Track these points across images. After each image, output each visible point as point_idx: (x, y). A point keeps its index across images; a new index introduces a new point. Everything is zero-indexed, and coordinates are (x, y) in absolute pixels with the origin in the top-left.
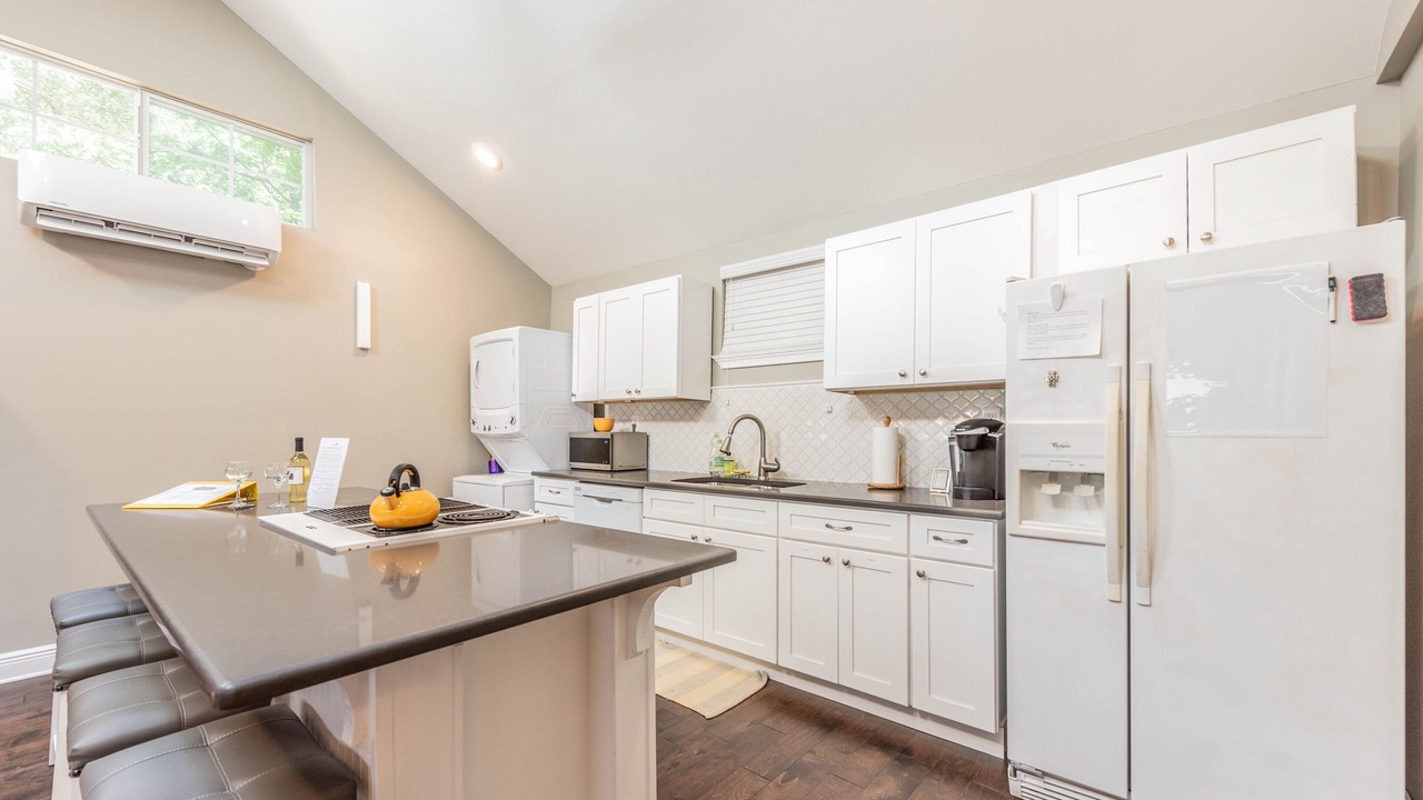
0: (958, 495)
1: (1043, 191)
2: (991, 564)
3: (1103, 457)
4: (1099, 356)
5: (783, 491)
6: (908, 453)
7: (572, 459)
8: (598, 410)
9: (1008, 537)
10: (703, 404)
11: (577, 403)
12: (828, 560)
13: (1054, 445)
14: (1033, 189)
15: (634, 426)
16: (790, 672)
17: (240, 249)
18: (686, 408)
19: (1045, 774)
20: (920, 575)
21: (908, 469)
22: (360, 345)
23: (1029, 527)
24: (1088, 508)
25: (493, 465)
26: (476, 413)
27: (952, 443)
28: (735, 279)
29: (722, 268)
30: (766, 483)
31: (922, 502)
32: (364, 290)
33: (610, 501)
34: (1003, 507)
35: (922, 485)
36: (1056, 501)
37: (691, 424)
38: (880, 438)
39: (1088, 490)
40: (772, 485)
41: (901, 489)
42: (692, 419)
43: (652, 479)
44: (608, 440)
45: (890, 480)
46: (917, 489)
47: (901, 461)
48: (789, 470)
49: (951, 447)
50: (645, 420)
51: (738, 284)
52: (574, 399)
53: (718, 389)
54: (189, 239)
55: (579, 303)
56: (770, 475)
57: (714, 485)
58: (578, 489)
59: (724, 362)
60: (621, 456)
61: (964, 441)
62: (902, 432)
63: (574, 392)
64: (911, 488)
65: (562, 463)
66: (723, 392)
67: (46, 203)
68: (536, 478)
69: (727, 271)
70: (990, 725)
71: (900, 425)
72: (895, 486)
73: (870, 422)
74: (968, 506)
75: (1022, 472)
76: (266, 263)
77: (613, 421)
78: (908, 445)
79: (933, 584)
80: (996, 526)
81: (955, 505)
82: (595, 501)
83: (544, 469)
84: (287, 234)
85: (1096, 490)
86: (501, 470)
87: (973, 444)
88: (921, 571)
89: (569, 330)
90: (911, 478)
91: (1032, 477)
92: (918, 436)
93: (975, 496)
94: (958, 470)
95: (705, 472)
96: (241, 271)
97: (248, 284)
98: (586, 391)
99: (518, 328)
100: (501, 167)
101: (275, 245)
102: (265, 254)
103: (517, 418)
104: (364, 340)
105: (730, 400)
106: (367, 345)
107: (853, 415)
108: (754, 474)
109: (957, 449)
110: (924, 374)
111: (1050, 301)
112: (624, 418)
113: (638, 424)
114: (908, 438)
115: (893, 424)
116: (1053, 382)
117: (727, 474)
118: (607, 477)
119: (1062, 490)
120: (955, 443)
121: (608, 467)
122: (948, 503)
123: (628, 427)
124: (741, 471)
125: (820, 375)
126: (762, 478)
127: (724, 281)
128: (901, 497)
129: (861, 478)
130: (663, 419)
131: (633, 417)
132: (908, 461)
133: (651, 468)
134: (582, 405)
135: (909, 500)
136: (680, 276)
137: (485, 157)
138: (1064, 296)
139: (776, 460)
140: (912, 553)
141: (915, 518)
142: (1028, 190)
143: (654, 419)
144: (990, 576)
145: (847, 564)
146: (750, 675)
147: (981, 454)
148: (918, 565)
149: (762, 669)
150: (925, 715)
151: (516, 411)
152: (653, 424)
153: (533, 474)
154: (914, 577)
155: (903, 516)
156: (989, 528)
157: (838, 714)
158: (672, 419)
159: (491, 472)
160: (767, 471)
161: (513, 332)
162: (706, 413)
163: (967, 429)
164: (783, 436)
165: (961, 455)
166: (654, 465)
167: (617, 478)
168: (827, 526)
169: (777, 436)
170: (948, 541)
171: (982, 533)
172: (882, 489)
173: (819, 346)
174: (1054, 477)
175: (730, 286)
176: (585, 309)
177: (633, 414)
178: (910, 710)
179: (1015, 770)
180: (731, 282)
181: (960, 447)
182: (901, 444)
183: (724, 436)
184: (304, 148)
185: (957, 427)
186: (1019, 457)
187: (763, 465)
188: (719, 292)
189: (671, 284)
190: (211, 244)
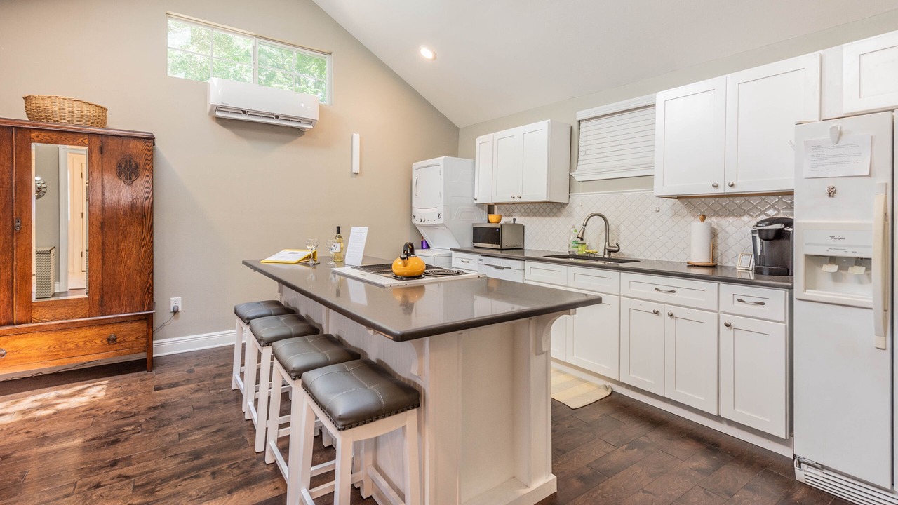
0: (758, 272)
1: (829, 53)
2: (783, 320)
3: (870, 247)
4: (869, 176)
5: (621, 265)
6: (719, 241)
7: (475, 241)
8: (490, 209)
9: (795, 301)
10: (563, 205)
11: (477, 205)
12: (657, 312)
13: (832, 237)
14: (821, 52)
15: (514, 220)
16: (628, 387)
17: (299, 120)
18: (552, 208)
19: (823, 467)
20: (727, 325)
21: (719, 253)
22: (354, 171)
23: (811, 294)
24: (861, 282)
25: (424, 243)
26: (415, 211)
27: (755, 235)
28: (587, 120)
29: (577, 113)
30: (609, 260)
31: (730, 276)
32: (357, 137)
33: (502, 268)
34: (792, 281)
35: (730, 264)
36: (835, 277)
37: (555, 218)
38: (696, 232)
39: (860, 270)
40: (614, 261)
41: (714, 267)
42: (555, 215)
43: (527, 255)
44: (499, 229)
45: (704, 260)
46: (726, 267)
47: (713, 247)
48: (626, 251)
49: (754, 238)
50: (522, 215)
51: (589, 123)
52: (476, 202)
53: (574, 195)
54: (277, 117)
55: (479, 139)
56: (612, 254)
57: (572, 260)
58: (481, 260)
59: (578, 176)
60: (507, 238)
61: (764, 233)
62: (715, 226)
63: (476, 198)
64: (721, 266)
65: (468, 243)
66: (578, 197)
67: (220, 104)
68: (453, 252)
69: (581, 115)
70: (782, 434)
71: (714, 221)
72: (708, 264)
73: (689, 219)
74: (766, 279)
75: (807, 256)
76: (311, 127)
77: (501, 216)
78: (719, 235)
79: (737, 332)
80: (787, 293)
81: (756, 278)
82: (492, 268)
83: (457, 247)
84: (322, 110)
85: (866, 270)
86: (428, 247)
87: (771, 235)
88: (728, 323)
89: (474, 158)
90: (721, 260)
91: (815, 260)
92: (727, 229)
93: (771, 273)
94: (759, 253)
95: (565, 251)
96: (298, 132)
97: (302, 139)
98: (484, 198)
99: (443, 157)
100: (435, 58)
101: (316, 117)
102: (311, 122)
103: (442, 214)
104: (356, 169)
105: (583, 204)
106: (358, 171)
107: (676, 213)
108: (601, 254)
109: (758, 240)
110: (732, 185)
111: (829, 137)
112: (508, 214)
113: (517, 218)
114: (719, 230)
115: (708, 220)
116: (832, 193)
117: (580, 253)
118: (498, 253)
119: (838, 269)
120: (757, 235)
121: (499, 247)
122: (752, 277)
123: (510, 220)
124: (591, 251)
125: (651, 185)
126: (606, 256)
127: (579, 121)
128: (714, 271)
129: (683, 258)
130: (535, 215)
131: (514, 214)
132: (719, 247)
133: (526, 247)
134: (480, 206)
135: (719, 274)
136: (549, 120)
137: (426, 53)
138: (841, 134)
139: (617, 244)
140: (721, 310)
141: (723, 286)
142: (817, 53)
143: (528, 215)
144: (782, 329)
145: (671, 315)
146: (599, 387)
147: (777, 242)
148: (725, 318)
149: (608, 384)
150: (731, 423)
151: (441, 210)
152: (528, 218)
153: (451, 249)
154: (722, 326)
155: (714, 285)
156: (782, 295)
157: (664, 417)
158: (541, 215)
159: (423, 248)
160: (610, 251)
161: (440, 160)
162: (565, 211)
163: (766, 225)
164: (622, 227)
165: (762, 244)
166: (529, 246)
167: (504, 253)
168: (657, 289)
169: (618, 227)
170: (749, 303)
171: (775, 298)
172: (698, 266)
173: (651, 165)
174: (833, 260)
175: (583, 124)
176: (484, 144)
177: (513, 211)
178: (718, 418)
179: (800, 463)
180: (584, 122)
181: (761, 238)
182: (714, 234)
183: (579, 227)
184: (327, 58)
185: (758, 223)
186: (803, 245)
187: (607, 248)
188: (575, 129)
189: (543, 126)
190: (287, 118)
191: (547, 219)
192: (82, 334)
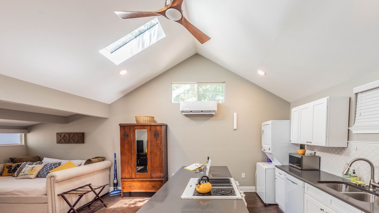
7: (290, 162)
8: (302, 147)
10: (343, 149)
11: (292, 144)
15: (315, 153)
17: (210, 111)
18: (339, 150)
25: (269, 160)
26: (263, 145)
28: (361, 92)
29: (354, 89)
32: (235, 114)
37: (338, 156)
42: (338, 154)
44: (300, 158)
50: (320, 151)
51: (364, 94)
52: (291, 142)
53: (351, 143)
54: (202, 111)
55: (293, 110)
58: (285, 175)
59: (354, 130)
63: (291, 140)
65: (287, 163)
66: (353, 144)
68: (276, 168)
69: (356, 90)
76: (214, 113)
82: (290, 181)
83: (280, 164)
84: (219, 105)
86: (271, 161)
96: (212, 116)
97: (213, 118)
98: (296, 139)
99: (271, 121)
100: (266, 74)
101: (216, 109)
102: (214, 111)
103: (271, 148)
104: (235, 127)
112: (312, 149)
117: (352, 182)
121: (300, 168)
127: (356, 94)
130: (326, 151)
131: (315, 149)
133: (321, 170)
136: (328, 97)
137: (261, 73)
143: (323, 151)
151: (270, 146)
153: (275, 166)
158: (330, 152)
159: (268, 162)
160: (374, 186)
161: (270, 122)
162: (345, 152)
175: (359, 96)
176: (295, 111)
180: (360, 94)
184: (224, 84)
187: (372, 183)
188: (353, 99)
189: (324, 101)
190: (206, 111)
191: (334, 155)
192: (147, 184)
